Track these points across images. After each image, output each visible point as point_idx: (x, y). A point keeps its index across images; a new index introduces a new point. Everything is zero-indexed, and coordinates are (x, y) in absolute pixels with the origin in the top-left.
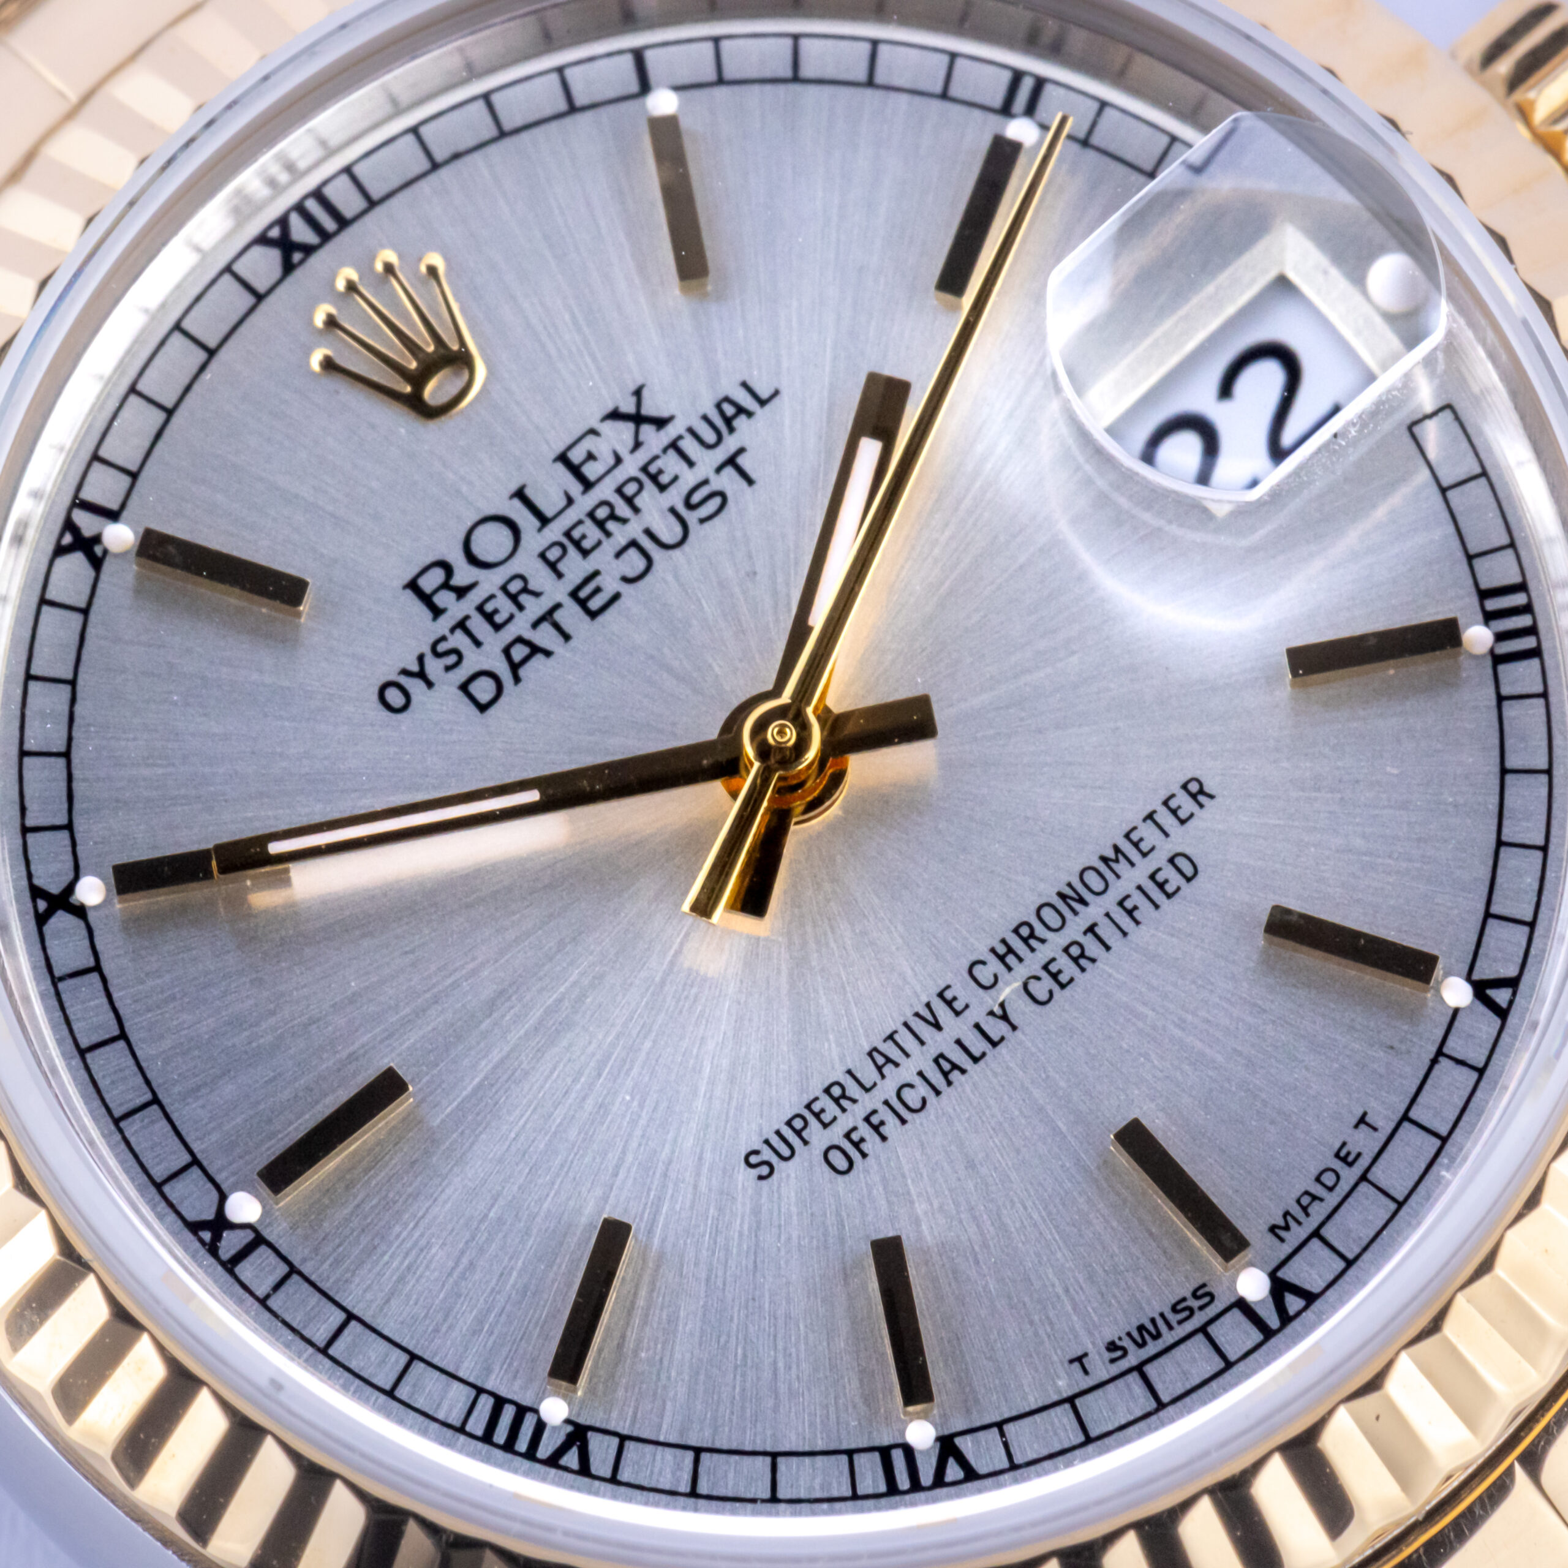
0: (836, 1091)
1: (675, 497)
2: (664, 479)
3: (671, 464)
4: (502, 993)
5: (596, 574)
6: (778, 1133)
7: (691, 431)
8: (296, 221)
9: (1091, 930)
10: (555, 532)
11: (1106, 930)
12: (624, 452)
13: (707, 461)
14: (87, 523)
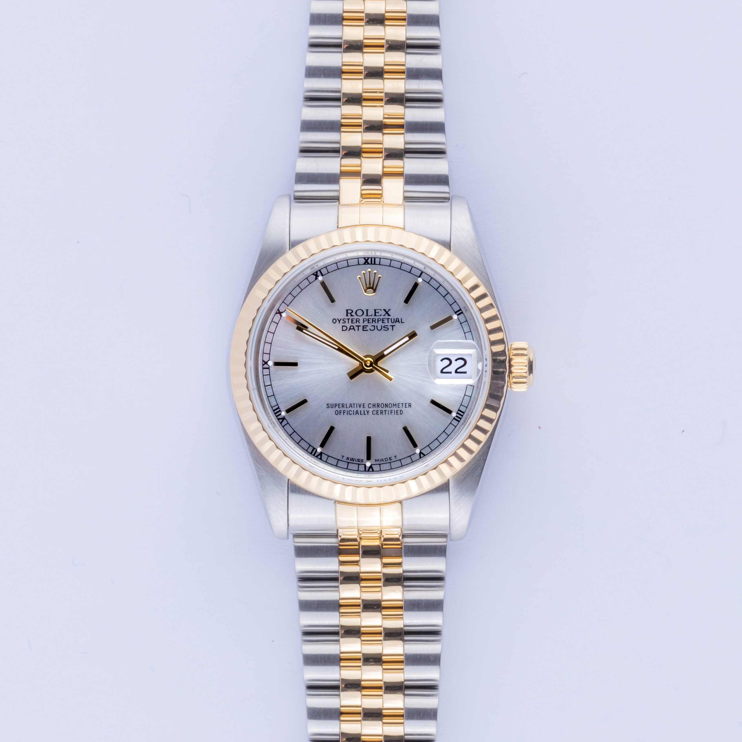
0: (343, 405)
1: (383, 325)
2: (384, 322)
3: (386, 321)
4: (318, 363)
5: (367, 326)
6: (333, 404)
7: (391, 319)
8: (370, 259)
9: (385, 411)
10: (367, 317)
11: (387, 412)
12: (382, 315)
13: (390, 324)
14: (319, 273)
